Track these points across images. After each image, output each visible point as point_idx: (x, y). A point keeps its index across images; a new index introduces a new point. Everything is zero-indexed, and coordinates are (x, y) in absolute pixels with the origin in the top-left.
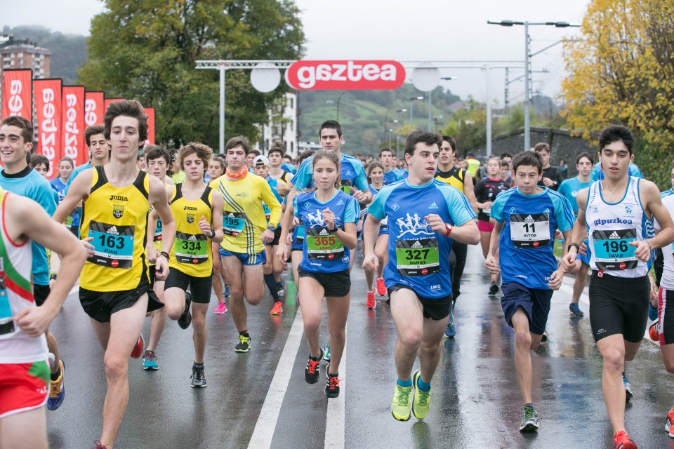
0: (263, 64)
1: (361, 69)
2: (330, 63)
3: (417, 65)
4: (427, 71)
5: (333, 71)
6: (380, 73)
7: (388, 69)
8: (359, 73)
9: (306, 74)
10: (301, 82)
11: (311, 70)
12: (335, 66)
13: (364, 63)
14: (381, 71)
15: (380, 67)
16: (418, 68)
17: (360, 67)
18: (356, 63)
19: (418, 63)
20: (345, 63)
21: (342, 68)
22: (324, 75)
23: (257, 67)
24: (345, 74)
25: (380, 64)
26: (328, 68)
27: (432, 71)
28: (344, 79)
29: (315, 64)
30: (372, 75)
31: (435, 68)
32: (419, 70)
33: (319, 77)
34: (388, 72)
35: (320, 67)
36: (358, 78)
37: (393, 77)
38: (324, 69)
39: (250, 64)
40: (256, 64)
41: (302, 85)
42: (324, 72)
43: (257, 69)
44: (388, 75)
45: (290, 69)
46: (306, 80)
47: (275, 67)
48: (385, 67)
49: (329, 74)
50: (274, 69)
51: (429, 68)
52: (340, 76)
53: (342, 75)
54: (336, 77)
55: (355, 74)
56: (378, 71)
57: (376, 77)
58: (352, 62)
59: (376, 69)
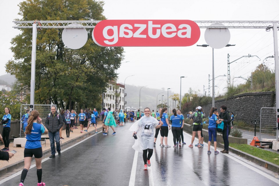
0: (74, 24)
1: (160, 28)
2: (132, 22)
3: (209, 25)
4: (218, 31)
5: (135, 30)
6: (177, 32)
7: (185, 28)
8: (158, 31)
9: (110, 32)
10: (106, 40)
11: (115, 28)
12: (136, 25)
13: (162, 22)
14: (178, 29)
15: (177, 27)
17: (159, 26)
18: (155, 22)
20: (145, 22)
21: (143, 27)
22: (126, 33)
23: (67, 26)
24: (145, 32)
25: (177, 23)
26: (130, 27)
27: (223, 31)
28: (144, 36)
29: (118, 23)
30: (169, 33)
31: (225, 28)
32: (211, 30)
33: (122, 35)
34: (184, 31)
35: (123, 26)
36: (157, 36)
37: (188, 36)
38: (126, 28)
39: (61, 25)
40: (66, 24)
41: (106, 42)
42: (127, 31)
43: (67, 28)
44: (184, 34)
46: (110, 38)
47: (83, 26)
48: (181, 26)
49: (131, 33)
50: (82, 28)
51: (220, 28)
52: (141, 34)
53: (142, 33)
54: (137, 35)
55: (154, 33)
56: (176, 30)
57: (173, 35)
58: (152, 22)
59: (174, 28)
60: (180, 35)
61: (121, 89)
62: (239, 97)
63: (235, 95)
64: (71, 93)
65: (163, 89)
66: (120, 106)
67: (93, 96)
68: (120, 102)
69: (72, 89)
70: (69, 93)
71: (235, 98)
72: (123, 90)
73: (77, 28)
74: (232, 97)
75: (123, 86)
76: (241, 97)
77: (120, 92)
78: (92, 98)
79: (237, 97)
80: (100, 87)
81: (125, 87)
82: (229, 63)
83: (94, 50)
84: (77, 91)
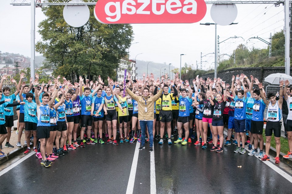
0: (73, 1)
1: (165, 4)
4: (225, 6)
5: (138, 6)
6: (182, 8)
7: (190, 4)
8: (163, 7)
9: (113, 9)
10: (108, 16)
11: (117, 4)
12: (139, 1)
14: (183, 5)
15: (182, 2)
16: (216, 4)
17: (163, 1)
21: (146, 3)
22: (129, 10)
24: (149, 8)
28: (148, 13)
30: (174, 9)
31: (232, 4)
32: (217, 6)
33: (125, 11)
34: (189, 6)
35: (125, 2)
36: (162, 12)
37: (194, 11)
38: (129, 4)
40: (67, 1)
41: (109, 19)
42: (129, 7)
43: (68, 5)
44: (190, 9)
45: (98, 5)
46: (113, 14)
47: (84, 3)
48: (186, 2)
49: (134, 9)
50: (84, 5)
51: (227, 4)
52: (145, 10)
54: (140, 11)
55: (158, 9)
56: (181, 6)
57: (178, 11)
59: (179, 4)
60: (185, 11)
61: (133, 64)
62: (229, 71)
63: (225, 69)
64: (90, 68)
65: (165, 63)
66: (133, 77)
67: (108, 70)
68: (132, 74)
69: (90, 66)
70: (88, 69)
71: (226, 72)
72: (135, 65)
73: (78, 5)
74: (223, 71)
75: (135, 62)
76: (231, 71)
77: (133, 66)
78: (108, 72)
79: (227, 71)
80: (114, 63)
81: (136, 63)
83: (108, 32)
84: (94, 66)
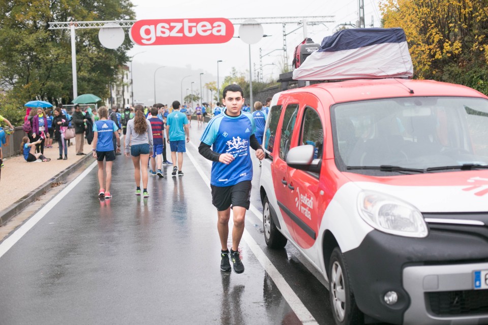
0: (109, 24)
1: (196, 27)
2: (168, 21)
3: (243, 22)
4: (252, 26)
5: (171, 29)
6: (212, 29)
7: (219, 26)
8: (194, 29)
9: (148, 32)
10: (144, 39)
11: (152, 28)
12: (172, 24)
13: (197, 21)
14: (213, 27)
15: (212, 24)
16: (243, 25)
17: (194, 24)
18: (191, 21)
19: (243, 20)
20: (181, 21)
21: (179, 26)
22: (163, 32)
23: (103, 27)
24: (181, 30)
25: (212, 21)
26: (167, 26)
27: (256, 27)
28: (181, 35)
29: (155, 22)
30: (204, 31)
31: (258, 24)
32: (245, 26)
33: (159, 34)
34: (219, 28)
35: (159, 25)
36: (193, 34)
37: (223, 33)
38: (163, 27)
39: (98, 25)
40: (103, 25)
41: (144, 41)
42: (163, 30)
43: (104, 28)
44: (219, 31)
45: (133, 28)
46: (148, 37)
47: (120, 26)
48: (216, 24)
49: (167, 32)
50: (119, 28)
51: (253, 25)
52: (177, 32)
53: (179, 32)
54: (174, 33)
55: (190, 31)
56: (210, 28)
57: (208, 33)
58: (187, 21)
59: (209, 26)
60: (215, 33)
73: (114, 28)
82: (285, 35)
